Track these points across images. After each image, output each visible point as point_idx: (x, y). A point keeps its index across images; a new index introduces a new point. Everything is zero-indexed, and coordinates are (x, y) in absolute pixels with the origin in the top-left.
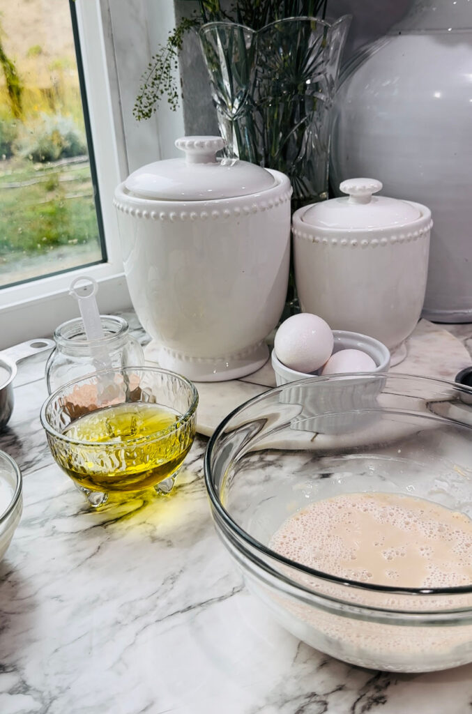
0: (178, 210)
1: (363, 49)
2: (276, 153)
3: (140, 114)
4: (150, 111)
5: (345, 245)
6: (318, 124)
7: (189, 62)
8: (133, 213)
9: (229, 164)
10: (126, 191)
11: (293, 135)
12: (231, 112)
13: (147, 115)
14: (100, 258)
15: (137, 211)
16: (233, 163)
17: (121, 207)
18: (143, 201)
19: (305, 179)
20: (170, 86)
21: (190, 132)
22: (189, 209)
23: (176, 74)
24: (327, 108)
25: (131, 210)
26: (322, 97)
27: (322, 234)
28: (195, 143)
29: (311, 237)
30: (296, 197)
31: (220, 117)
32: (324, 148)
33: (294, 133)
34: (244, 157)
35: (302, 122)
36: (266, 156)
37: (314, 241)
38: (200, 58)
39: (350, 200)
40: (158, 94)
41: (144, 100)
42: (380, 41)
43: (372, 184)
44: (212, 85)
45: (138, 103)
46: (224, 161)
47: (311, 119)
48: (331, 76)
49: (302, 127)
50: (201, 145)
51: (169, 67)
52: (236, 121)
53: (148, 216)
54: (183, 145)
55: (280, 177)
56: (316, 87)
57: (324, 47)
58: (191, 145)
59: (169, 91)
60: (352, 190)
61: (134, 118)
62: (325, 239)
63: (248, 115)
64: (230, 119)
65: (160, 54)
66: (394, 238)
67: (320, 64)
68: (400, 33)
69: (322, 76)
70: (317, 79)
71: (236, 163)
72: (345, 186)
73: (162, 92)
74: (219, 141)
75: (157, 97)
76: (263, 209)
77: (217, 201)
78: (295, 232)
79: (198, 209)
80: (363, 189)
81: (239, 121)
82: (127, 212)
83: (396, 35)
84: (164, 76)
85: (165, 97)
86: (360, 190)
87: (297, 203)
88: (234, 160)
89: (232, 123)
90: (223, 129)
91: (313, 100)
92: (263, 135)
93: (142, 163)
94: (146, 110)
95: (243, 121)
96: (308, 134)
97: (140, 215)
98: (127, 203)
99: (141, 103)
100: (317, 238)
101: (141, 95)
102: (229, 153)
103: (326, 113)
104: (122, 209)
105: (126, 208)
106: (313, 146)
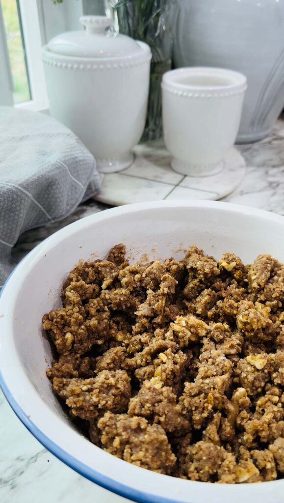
0: (85, 63)
2: (141, 31)
3: (56, 1)
6: (168, 13)
8: (56, 65)
9: (112, 36)
10: (49, 50)
11: (151, 22)
12: (115, 1)
13: (60, 1)
15: (59, 64)
16: (115, 36)
17: (47, 61)
18: (61, 57)
19: (159, 51)
21: (87, 12)
22: (92, 63)
24: (173, 3)
25: (55, 63)
28: (94, 21)
32: (171, 29)
34: (122, 32)
35: (158, 11)
36: (135, 33)
46: (109, 34)
47: (163, 10)
49: (158, 15)
50: (97, 22)
52: (118, 8)
53: (66, 67)
54: (85, 21)
55: (144, 47)
58: (91, 22)
61: (52, 3)
63: (125, 5)
64: (114, 7)
71: (117, 36)
74: (103, 21)
79: (97, 63)
82: (52, 64)
88: (116, 34)
89: (116, 9)
90: (108, 12)
92: (133, 19)
93: (55, 34)
95: (122, 9)
97: (61, 66)
98: (51, 58)
102: (112, 29)
103: (172, 6)
104: (49, 63)
105: (51, 62)
106: (164, 28)
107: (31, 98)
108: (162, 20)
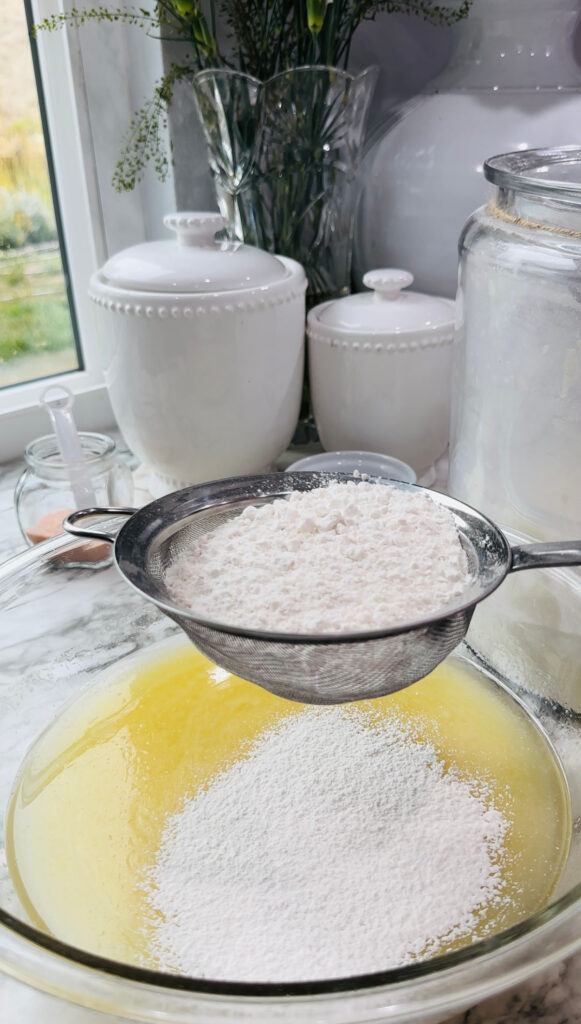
0: (168, 304)
1: (392, 110)
2: (287, 237)
3: (121, 185)
4: (133, 180)
5: (368, 350)
6: (339, 201)
7: (181, 119)
8: (113, 307)
9: (231, 248)
10: (104, 280)
11: (308, 214)
12: (233, 183)
13: (129, 186)
14: (75, 365)
15: (118, 305)
16: (236, 249)
17: (98, 299)
18: (125, 292)
19: (322, 270)
20: (157, 150)
21: (183, 206)
22: (181, 304)
23: (164, 134)
24: (349, 181)
25: (110, 303)
26: (343, 167)
27: (342, 337)
28: (189, 221)
29: (329, 341)
30: (312, 292)
31: (219, 190)
32: (346, 231)
33: (309, 211)
34: (248, 240)
35: (319, 198)
36: (277, 239)
37: (332, 345)
38: (194, 115)
39: (375, 297)
40: (143, 159)
41: (126, 167)
42: (413, 100)
43: (402, 277)
44: (209, 150)
45: (118, 170)
46: (225, 244)
47: (330, 194)
48: (354, 142)
49: (320, 205)
50: (196, 223)
51: (155, 126)
52: (239, 195)
53: (131, 311)
54: (173, 223)
55: (293, 266)
56: (336, 154)
57: (346, 105)
58: (184, 223)
59: (156, 157)
60: (379, 283)
61: (114, 189)
62: (345, 343)
63: (254, 188)
64: (231, 192)
65: (145, 108)
66: (425, 342)
67: (340, 126)
68: (437, 92)
69: (343, 141)
70: (338, 144)
71: (240, 248)
72: (369, 279)
73: (148, 158)
74: (217, 219)
75: (142, 164)
76: (272, 305)
77: (216, 295)
78: (311, 334)
79: (193, 303)
80: (392, 282)
81: (242, 195)
82: (106, 306)
83: (432, 94)
84: (149, 137)
85: (152, 163)
86: (387, 283)
87: (313, 299)
88: (237, 244)
89: (235, 197)
90: (223, 205)
91: (332, 170)
92: (272, 214)
93: (123, 244)
94: (128, 180)
95: (248, 195)
96: (327, 213)
97: (122, 310)
98: (106, 295)
99: (122, 170)
100: (336, 342)
101: (121, 160)
102: (231, 235)
103: (348, 187)
104: (100, 303)
105: (103, 301)
106: (333, 229)
107: (81, 368)
108: (327, 214)
